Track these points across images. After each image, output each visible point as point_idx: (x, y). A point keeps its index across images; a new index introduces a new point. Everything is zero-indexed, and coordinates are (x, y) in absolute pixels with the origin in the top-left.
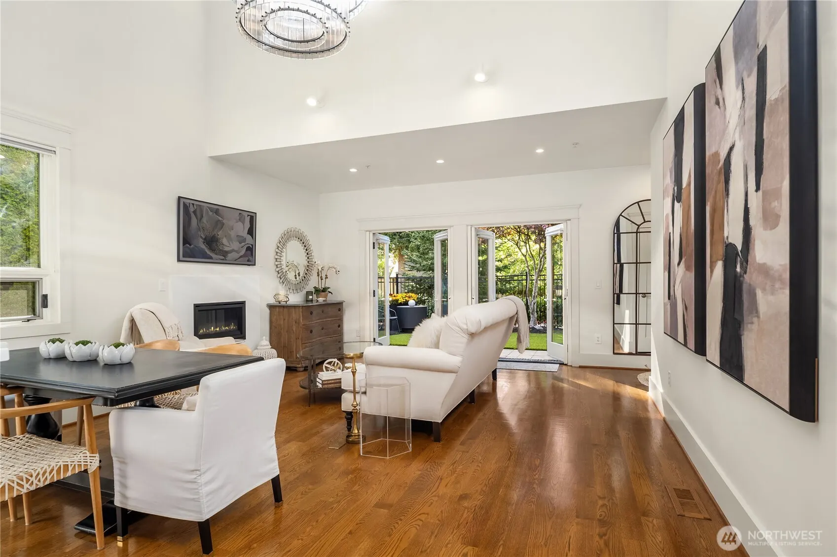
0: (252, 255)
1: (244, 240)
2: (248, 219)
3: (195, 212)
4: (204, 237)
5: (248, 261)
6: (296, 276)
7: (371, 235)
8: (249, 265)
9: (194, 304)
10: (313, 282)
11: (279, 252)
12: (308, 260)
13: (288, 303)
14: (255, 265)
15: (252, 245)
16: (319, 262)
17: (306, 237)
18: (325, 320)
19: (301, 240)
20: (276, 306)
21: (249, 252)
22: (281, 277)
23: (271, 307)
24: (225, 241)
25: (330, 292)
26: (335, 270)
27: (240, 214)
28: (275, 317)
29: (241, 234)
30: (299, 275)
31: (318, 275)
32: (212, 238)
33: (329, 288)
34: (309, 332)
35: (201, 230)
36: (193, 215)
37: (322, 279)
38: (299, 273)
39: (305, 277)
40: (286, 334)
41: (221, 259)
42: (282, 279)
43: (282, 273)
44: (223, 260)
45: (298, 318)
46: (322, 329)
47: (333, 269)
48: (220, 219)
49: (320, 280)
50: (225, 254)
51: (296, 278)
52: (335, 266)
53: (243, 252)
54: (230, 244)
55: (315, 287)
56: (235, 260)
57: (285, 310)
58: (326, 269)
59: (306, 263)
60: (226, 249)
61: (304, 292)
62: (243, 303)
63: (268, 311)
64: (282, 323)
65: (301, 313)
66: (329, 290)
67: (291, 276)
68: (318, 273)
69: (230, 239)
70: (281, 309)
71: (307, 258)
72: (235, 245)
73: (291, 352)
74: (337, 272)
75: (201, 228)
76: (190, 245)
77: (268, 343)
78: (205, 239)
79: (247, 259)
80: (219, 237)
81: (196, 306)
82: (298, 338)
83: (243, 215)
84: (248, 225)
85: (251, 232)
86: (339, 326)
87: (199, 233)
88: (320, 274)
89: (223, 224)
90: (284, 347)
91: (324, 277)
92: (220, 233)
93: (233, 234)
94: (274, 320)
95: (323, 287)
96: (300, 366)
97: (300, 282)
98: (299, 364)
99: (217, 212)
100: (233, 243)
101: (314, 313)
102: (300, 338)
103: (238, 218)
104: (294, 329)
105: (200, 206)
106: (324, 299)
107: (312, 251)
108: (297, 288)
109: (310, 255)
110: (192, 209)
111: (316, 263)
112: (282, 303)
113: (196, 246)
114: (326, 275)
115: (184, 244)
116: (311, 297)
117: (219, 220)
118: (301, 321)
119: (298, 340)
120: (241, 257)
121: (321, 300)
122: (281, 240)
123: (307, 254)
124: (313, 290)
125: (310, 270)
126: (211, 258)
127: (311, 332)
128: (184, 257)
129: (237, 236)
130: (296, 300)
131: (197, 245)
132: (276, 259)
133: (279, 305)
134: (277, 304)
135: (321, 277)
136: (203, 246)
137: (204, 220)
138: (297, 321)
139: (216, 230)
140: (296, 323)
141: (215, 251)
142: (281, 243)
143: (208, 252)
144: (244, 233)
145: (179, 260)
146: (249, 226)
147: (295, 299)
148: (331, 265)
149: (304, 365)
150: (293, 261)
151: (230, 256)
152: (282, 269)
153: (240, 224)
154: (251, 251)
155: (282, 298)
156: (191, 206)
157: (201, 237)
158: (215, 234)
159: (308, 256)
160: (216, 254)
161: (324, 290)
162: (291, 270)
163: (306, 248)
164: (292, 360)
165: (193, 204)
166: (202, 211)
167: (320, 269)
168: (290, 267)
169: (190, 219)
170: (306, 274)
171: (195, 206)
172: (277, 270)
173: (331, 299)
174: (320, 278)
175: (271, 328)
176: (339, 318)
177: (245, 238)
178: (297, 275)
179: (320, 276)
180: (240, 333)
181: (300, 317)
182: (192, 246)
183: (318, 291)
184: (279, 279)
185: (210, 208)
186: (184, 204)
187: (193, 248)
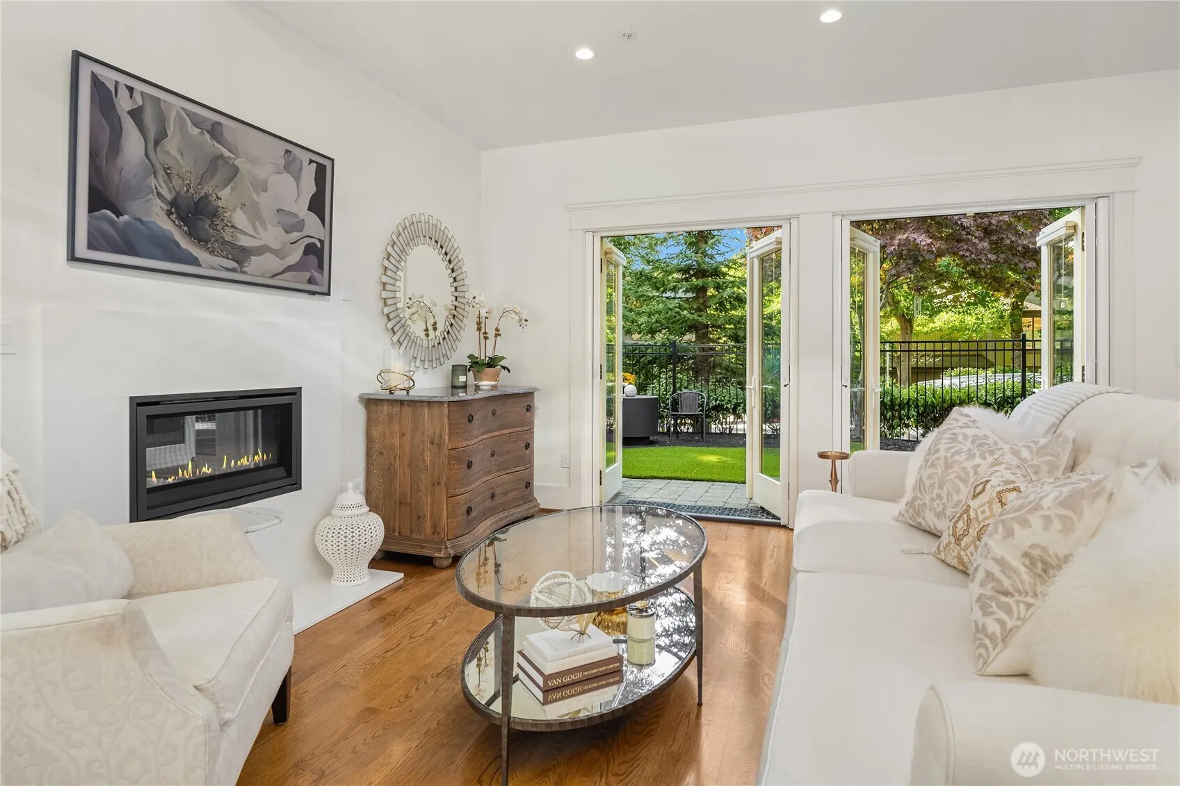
0: (321, 266)
1: (300, 225)
2: (309, 172)
3: (136, 114)
4: (169, 197)
5: (310, 281)
6: (427, 330)
7: (597, 240)
8: (313, 293)
9: (132, 399)
10: (467, 346)
11: (391, 267)
12: (456, 294)
13: (411, 393)
14: (328, 294)
15: (322, 242)
16: (483, 298)
17: (453, 241)
18: (497, 433)
19: (442, 247)
20: (381, 400)
21: (313, 259)
22: (396, 329)
23: (370, 403)
24: (240, 219)
25: (504, 368)
26: (517, 318)
27: (287, 151)
28: (380, 427)
29: (290, 206)
30: (435, 329)
31: (479, 329)
32: (197, 204)
33: (503, 358)
34: (465, 466)
35: (161, 173)
36: (129, 124)
37: (486, 338)
38: (435, 324)
39: (448, 332)
40: (407, 470)
41: (227, 269)
42: (399, 334)
43: (398, 319)
44: (233, 270)
45: (438, 432)
46: (492, 456)
47: (514, 315)
48: (227, 153)
49: (483, 340)
50: (240, 255)
51: (427, 335)
52: (518, 309)
53: (296, 256)
54: (255, 229)
55: (471, 356)
56: (273, 276)
57: (407, 410)
58: (496, 314)
59: (449, 301)
60: (244, 241)
61: (448, 366)
62: (295, 393)
63: (361, 413)
64: (397, 443)
65: (446, 419)
66: (503, 363)
67: (417, 328)
68: (479, 324)
69: (254, 213)
70: (396, 409)
71: (453, 289)
72: (272, 235)
73: (419, 517)
74: (523, 322)
75: (158, 166)
76: (118, 214)
77: (360, 498)
78: (174, 203)
79: (307, 275)
80: (220, 203)
81: (138, 405)
82: (439, 484)
83: (295, 157)
84: (309, 187)
85: (319, 205)
86: (528, 446)
87: (152, 181)
88: (483, 325)
89: (236, 171)
90: (400, 503)
91: (491, 334)
92: (225, 193)
93: (265, 202)
94: (376, 433)
95: (490, 354)
96: (442, 555)
97: (439, 343)
98: (440, 551)
99: (215, 131)
100: (265, 228)
101: (477, 417)
102: (443, 483)
103: (282, 162)
104: (428, 460)
105: (157, 101)
106: (493, 383)
107: (464, 275)
108: (432, 358)
109: (461, 283)
110: (124, 104)
111: (476, 300)
112: (397, 393)
113: (140, 220)
114: (497, 330)
115: (93, 207)
116: (462, 379)
117: (221, 156)
118: (447, 441)
119: (438, 487)
120: (289, 269)
121: (486, 384)
122: (395, 239)
123: (455, 280)
124: (467, 362)
125: (461, 317)
126: (194, 262)
127: (470, 465)
128: (91, 246)
129: (279, 211)
130: (429, 386)
131: (144, 219)
132: (384, 284)
133: (391, 397)
134: (385, 394)
135: (485, 333)
136: (167, 225)
137: (172, 145)
138: (436, 441)
139: (213, 182)
140: (432, 443)
141: (207, 241)
142: (396, 247)
143: (185, 244)
144: (301, 208)
145: (72, 257)
146: (314, 189)
147: (429, 383)
148: (509, 307)
149: (452, 552)
150: (422, 297)
151: (256, 265)
152: (397, 309)
153: (287, 179)
154: (317, 254)
155: (397, 381)
156: (124, 92)
157: (159, 194)
158: (206, 196)
159: (456, 284)
160: (212, 252)
161: (492, 363)
162: (416, 316)
163: (451, 267)
164: (422, 537)
165: (131, 90)
166: (162, 119)
167: (483, 314)
168: (413, 310)
169: (117, 131)
170: (451, 325)
171: (137, 97)
172: (386, 310)
173: (511, 382)
174: (482, 336)
175: (369, 454)
176: (526, 428)
177: (303, 220)
178: (430, 328)
179: (483, 331)
180: (285, 474)
181: (442, 430)
182: (125, 218)
183: (477, 365)
184: (391, 333)
185: (189, 114)
186: (96, 81)
187: (127, 224)
